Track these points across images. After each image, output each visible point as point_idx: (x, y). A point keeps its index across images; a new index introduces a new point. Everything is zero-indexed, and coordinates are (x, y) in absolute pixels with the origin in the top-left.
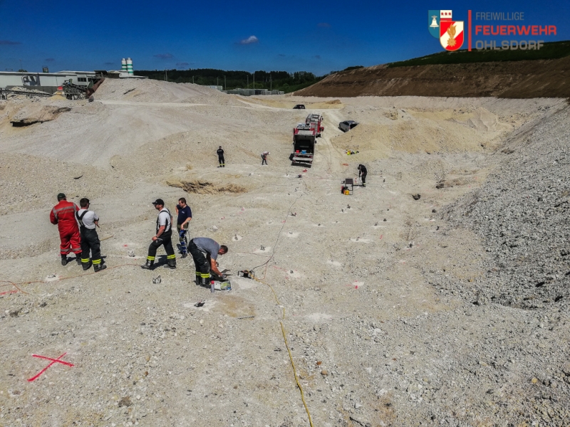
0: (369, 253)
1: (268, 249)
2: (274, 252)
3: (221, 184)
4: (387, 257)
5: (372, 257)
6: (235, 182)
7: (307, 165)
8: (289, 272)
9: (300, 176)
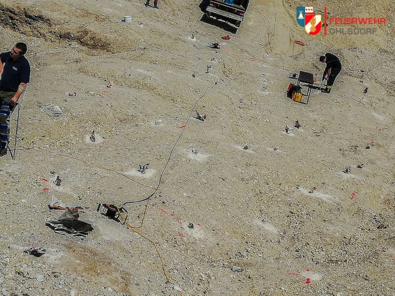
0: (330, 222)
1: (149, 174)
2: (161, 182)
3: (65, 26)
4: (361, 236)
5: (335, 230)
6: (94, 28)
7: (230, 27)
8: (185, 225)
9: (216, 46)
